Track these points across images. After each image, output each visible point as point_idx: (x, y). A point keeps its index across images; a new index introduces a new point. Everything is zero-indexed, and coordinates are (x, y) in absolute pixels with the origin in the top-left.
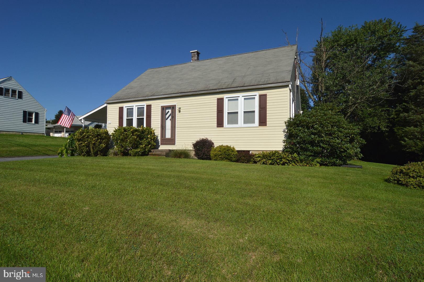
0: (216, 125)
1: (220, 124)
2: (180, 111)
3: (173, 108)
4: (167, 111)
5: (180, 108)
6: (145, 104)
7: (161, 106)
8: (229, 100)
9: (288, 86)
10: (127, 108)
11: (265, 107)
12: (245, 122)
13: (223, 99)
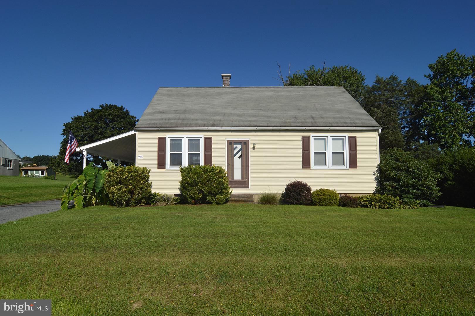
0: (301, 166)
1: (306, 164)
2: (254, 148)
3: (245, 143)
4: (235, 146)
5: (254, 145)
6: (202, 136)
7: (227, 140)
8: (315, 139)
9: (378, 130)
10: (171, 140)
11: (356, 150)
12: (334, 164)
13: (309, 138)
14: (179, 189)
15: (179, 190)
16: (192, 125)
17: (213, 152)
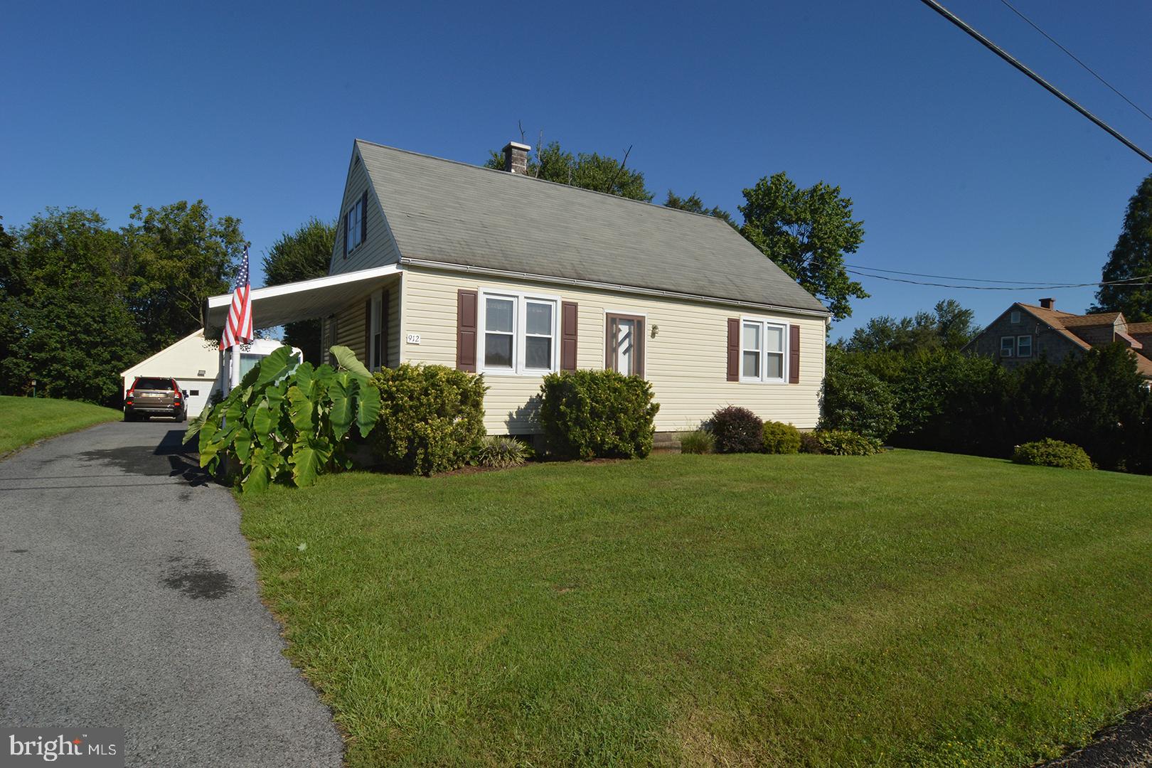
0: (725, 376)
1: (733, 375)
2: (653, 335)
3: (637, 324)
4: (618, 327)
5: (655, 328)
6: (558, 297)
7: (607, 314)
8: (745, 325)
9: (826, 319)
10: (487, 299)
11: (798, 350)
12: (770, 375)
13: (737, 321)
14: (505, 422)
15: (507, 425)
16: (536, 269)
17: (579, 338)
